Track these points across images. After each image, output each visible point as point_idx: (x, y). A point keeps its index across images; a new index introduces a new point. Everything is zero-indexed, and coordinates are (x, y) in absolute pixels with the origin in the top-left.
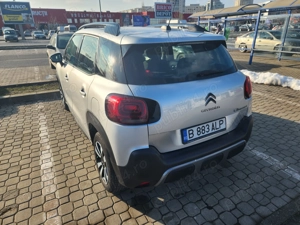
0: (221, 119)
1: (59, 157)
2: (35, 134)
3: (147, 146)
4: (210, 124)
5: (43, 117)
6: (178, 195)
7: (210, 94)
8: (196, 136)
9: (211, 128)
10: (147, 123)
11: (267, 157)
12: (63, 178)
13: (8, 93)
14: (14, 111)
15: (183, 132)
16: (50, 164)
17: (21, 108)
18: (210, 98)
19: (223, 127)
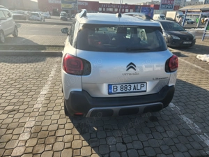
1: (52, 90)
2: (47, 75)
3: (81, 90)
5: (56, 66)
6: (107, 129)
7: (131, 63)
9: (132, 88)
10: (82, 75)
11: (191, 122)
13: (45, 49)
14: (44, 60)
16: (46, 92)
17: (48, 59)
18: (131, 66)
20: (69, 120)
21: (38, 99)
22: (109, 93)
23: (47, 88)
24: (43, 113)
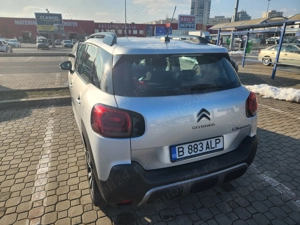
0: (218, 137)
2: (40, 137)
3: (129, 162)
4: (205, 143)
5: (51, 121)
6: (167, 217)
7: (203, 110)
8: (186, 154)
9: (205, 147)
10: (130, 137)
11: (277, 183)
12: (55, 185)
13: (26, 96)
15: (172, 149)
16: (46, 169)
17: (35, 111)
18: (203, 114)
19: (219, 146)
20: (101, 213)
21: (37, 184)
22: (173, 160)
23: (47, 160)
24: (52, 208)
